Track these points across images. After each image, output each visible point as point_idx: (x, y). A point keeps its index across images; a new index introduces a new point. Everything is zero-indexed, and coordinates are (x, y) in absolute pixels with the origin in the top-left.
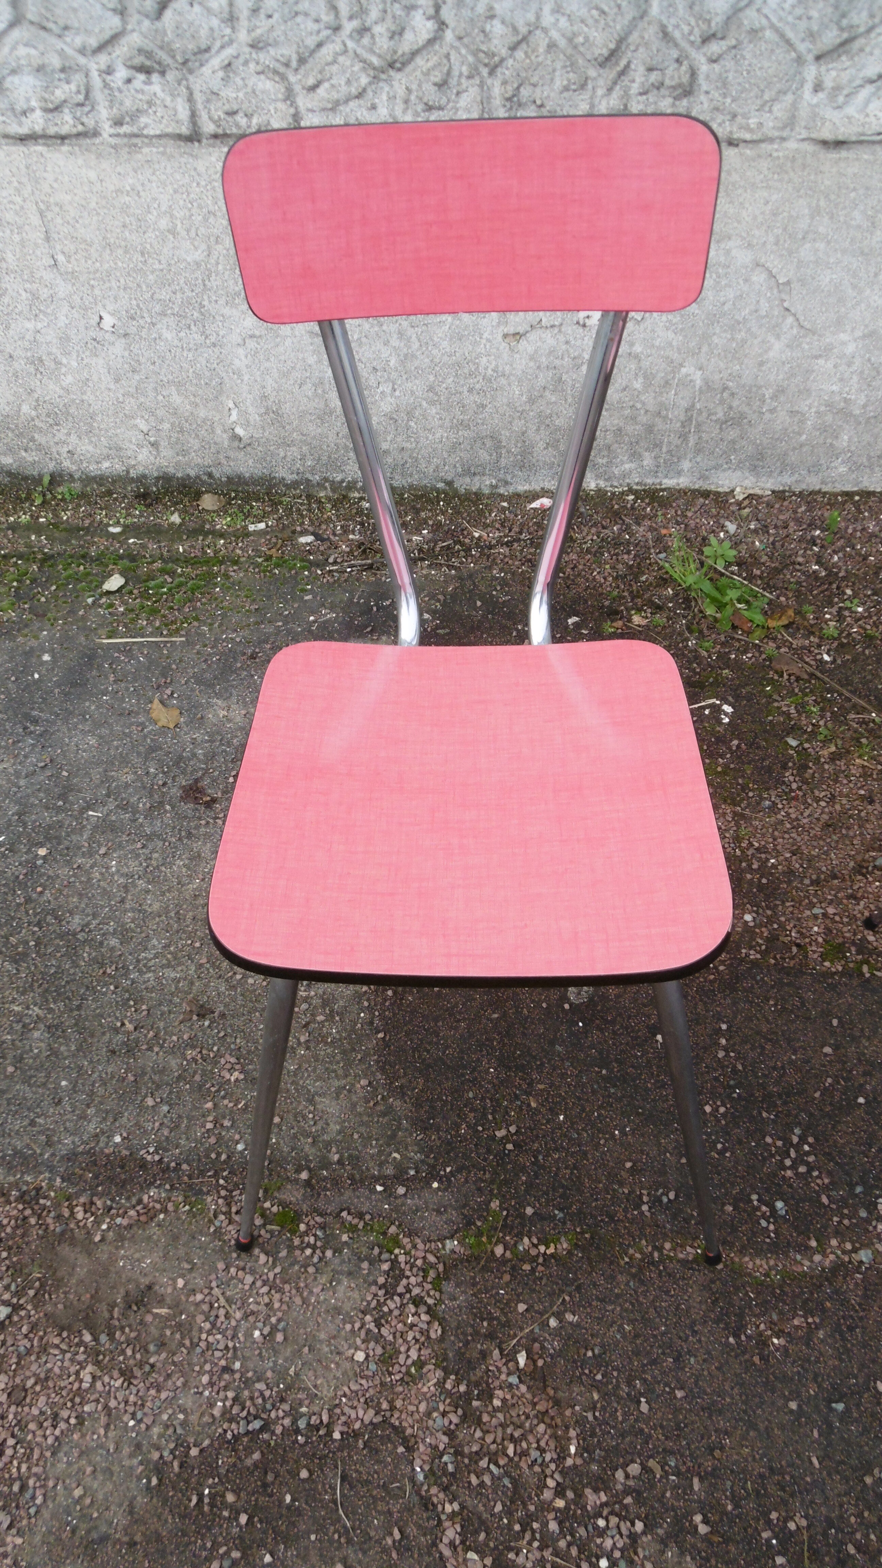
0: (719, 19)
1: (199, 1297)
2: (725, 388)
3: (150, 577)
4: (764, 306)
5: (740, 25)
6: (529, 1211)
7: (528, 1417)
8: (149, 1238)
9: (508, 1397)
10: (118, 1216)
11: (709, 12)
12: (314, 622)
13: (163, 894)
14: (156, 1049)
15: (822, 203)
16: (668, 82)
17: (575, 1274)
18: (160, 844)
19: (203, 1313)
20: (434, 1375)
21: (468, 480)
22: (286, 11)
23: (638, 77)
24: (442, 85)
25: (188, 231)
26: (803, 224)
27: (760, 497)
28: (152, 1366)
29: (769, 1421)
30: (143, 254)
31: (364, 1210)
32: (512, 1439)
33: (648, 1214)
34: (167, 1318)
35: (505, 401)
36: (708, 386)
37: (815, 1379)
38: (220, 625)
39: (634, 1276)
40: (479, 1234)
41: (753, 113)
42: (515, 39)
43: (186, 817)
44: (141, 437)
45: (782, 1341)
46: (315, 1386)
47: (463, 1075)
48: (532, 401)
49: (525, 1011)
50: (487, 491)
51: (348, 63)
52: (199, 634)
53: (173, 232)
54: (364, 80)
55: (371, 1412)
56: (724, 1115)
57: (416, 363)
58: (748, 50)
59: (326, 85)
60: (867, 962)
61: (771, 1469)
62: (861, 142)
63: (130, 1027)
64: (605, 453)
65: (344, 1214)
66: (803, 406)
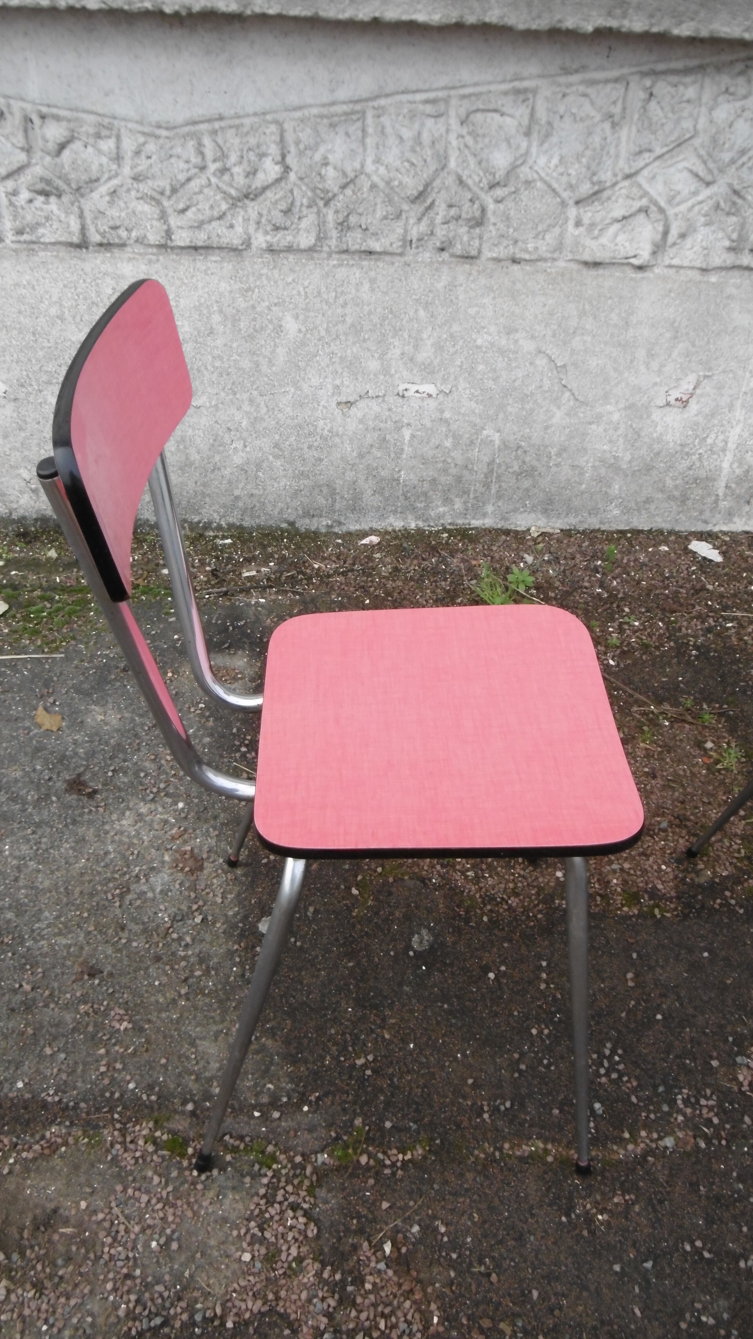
0: (501, 172)
1: (101, 1216)
2: (519, 447)
3: (31, 603)
4: (547, 384)
5: (518, 177)
6: (388, 1125)
7: (395, 1296)
8: (53, 1168)
9: (378, 1281)
10: (23, 1150)
11: (493, 168)
12: (178, 640)
13: (52, 872)
14: (52, 1006)
15: (587, 307)
16: (464, 216)
17: (430, 1174)
18: (48, 830)
19: (105, 1229)
20: (312, 1267)
21: (307, 521)
22: (163, 154)
23: (441, 212)
24: (287, 212)
25: (74, 317)
26: (574, 322)
27: (551, 534)
28: (61, 1278)
29: (599, 1283)
30: (34, 334)
31: (244, 1133)
32: (383, 1315)
33: (488, 1121)
34: (72, 1236)
35: (339, 456)
36: (505, 445)
37: (634, 1245)
38: (96, 643)
39: (479, 1173)
40: (346, 1146)
41: (530, 240)
42: (345, 181)
43: (71, 807)
44: (23, 484)
45: (606, 1217)
46: (208, 1286)
47: (325, 1015)
48: (361, 456)
49: (376, 960)
50: (323, 530)
51: (212, 193)
52: (76, 651)
53: (61, 318)
54: (224, 206)
55: (259, 1303)
56: (548, 1036)
57: (264, 425)
58: (524, 195)
59: (193, 209)
60: (658, 906)
61: (603, 1322)
62: (613, 264)
63: (27, 987)
64: (423, 499)
65: (227, 1138)
66: (582, 462)
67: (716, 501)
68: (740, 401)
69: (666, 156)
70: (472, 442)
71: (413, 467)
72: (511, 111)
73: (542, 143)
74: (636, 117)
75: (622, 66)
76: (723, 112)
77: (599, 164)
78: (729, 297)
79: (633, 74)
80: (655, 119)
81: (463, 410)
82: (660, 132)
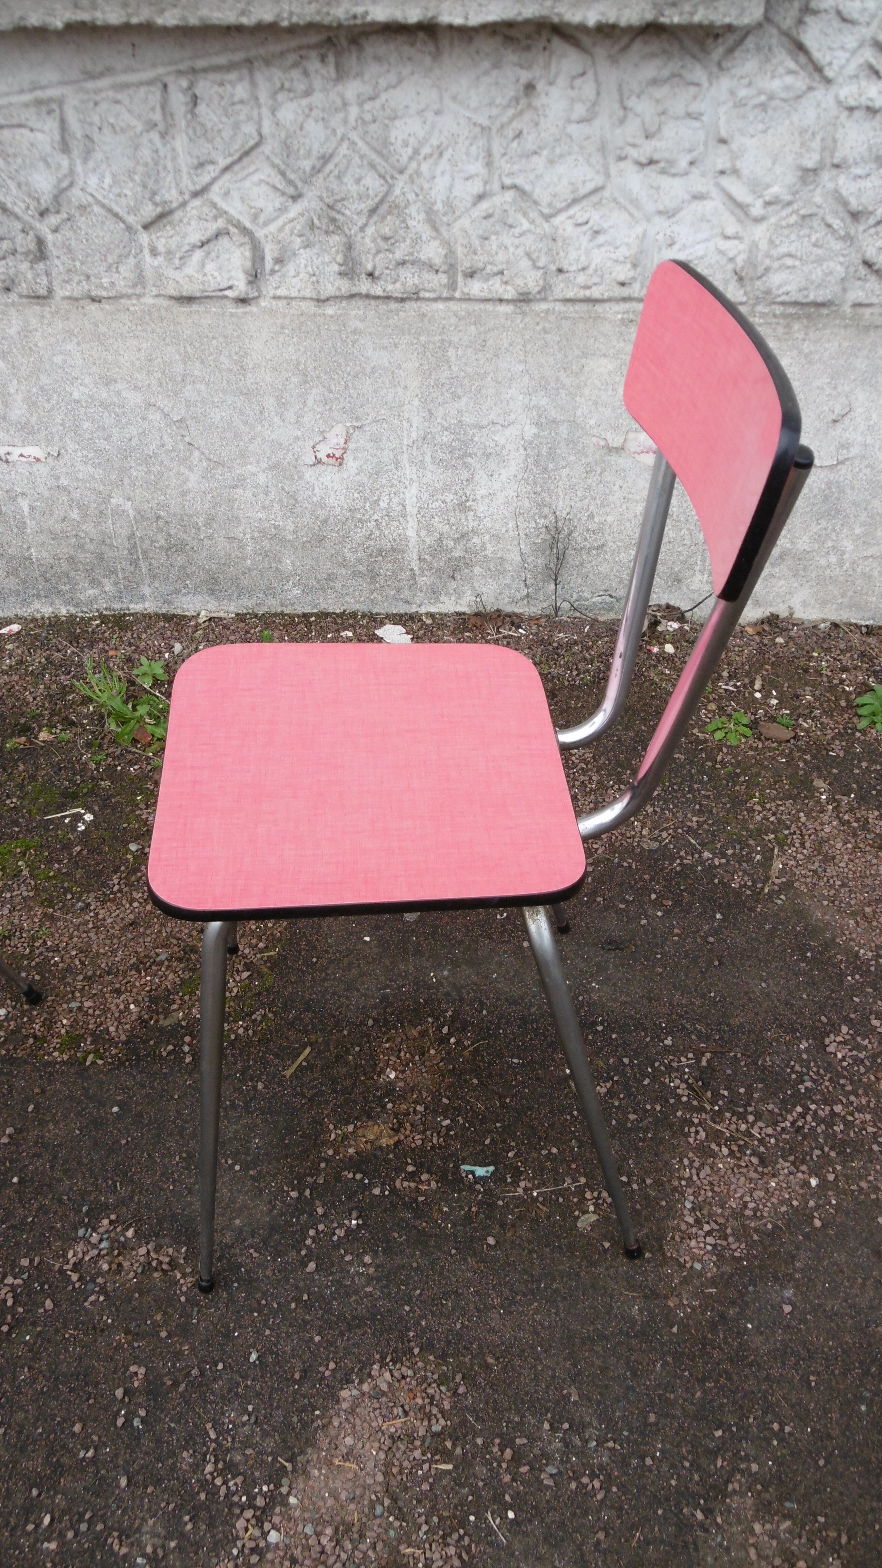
0: (46, 197)
2: (158, 517)
5: (70, 202)
11: (36, 191)
15: (189, 349)
16: (19, 249)
26: (179, 368)
27: (220, 619)
36: (141, 516)
41: (103, 274)
58: (81, 221)
62: (207, 298)
64: (65, 580)
66: (238, 532)
67: (413, 576)
68: (405, 456)
69: (236, 168)
70: (101, 512)
71: (43, 544)
72: (39, 125)
73: (85, 161)
74: (183, 123)
75: (154, 66)
76: (289, 112)
77: (157, 181)
78: (355, 332)
79: (169, 73)
80: (209, 125)
81: (80, 476)
82: (218, 139)
